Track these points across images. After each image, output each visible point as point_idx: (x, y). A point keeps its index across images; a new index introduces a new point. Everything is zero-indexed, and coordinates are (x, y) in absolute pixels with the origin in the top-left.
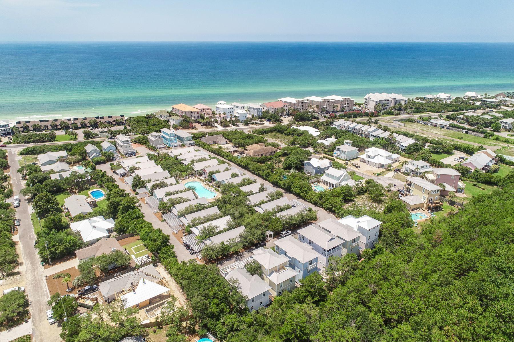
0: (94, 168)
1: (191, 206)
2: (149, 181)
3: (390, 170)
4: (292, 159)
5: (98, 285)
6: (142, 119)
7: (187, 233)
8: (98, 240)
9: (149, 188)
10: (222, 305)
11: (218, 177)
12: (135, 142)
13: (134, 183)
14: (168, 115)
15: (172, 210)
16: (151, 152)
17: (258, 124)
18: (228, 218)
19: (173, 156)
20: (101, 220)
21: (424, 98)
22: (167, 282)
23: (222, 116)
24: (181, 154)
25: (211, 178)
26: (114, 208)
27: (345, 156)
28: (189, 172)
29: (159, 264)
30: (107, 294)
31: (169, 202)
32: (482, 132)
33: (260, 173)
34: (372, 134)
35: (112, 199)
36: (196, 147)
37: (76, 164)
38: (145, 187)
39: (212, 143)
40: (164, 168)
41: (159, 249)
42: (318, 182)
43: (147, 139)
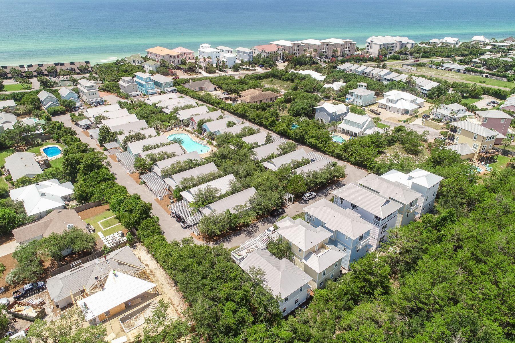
0: (48, 119)
1: (178, 163)
2: (121, 133)
3: (416, 116)
4: (300, 104)
5: (45, 282)
6: (111, 65)
7: (175, 199)
8: (49, 212)
9: (121, 142)
10: (242, 312)
11: (211, 127)
12: (103, 90)
13: (101, 135)
14: (143, 60)
15: (153, 169)
16: (123, 101)
17: (250, 70)
18: (231, 177)
19: (151, 103)
20: (53, 184)
21: (430, 42)
22: (151, 272)
23: (207, 60)
24: (161, 102)
25: (201, 129)
26: (72, 167)
27: (361, 101)
28: (173, 121)
29: (139, 245)
30: (59, 296)
31: (149, 158)
32: (504, 76)
33: (263, 122)
34: (385, 77)
35: (70, 156)
36: (179, 95)
37: (27, 116)
38: (116, 141)
39: (198, 89)
40: (140, 118)
41: (137, 223)
42: (335, 132)
43: (118, 86)
